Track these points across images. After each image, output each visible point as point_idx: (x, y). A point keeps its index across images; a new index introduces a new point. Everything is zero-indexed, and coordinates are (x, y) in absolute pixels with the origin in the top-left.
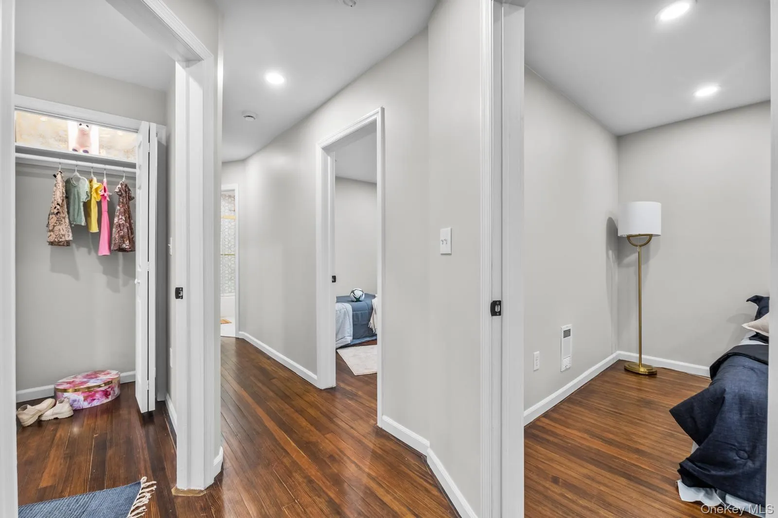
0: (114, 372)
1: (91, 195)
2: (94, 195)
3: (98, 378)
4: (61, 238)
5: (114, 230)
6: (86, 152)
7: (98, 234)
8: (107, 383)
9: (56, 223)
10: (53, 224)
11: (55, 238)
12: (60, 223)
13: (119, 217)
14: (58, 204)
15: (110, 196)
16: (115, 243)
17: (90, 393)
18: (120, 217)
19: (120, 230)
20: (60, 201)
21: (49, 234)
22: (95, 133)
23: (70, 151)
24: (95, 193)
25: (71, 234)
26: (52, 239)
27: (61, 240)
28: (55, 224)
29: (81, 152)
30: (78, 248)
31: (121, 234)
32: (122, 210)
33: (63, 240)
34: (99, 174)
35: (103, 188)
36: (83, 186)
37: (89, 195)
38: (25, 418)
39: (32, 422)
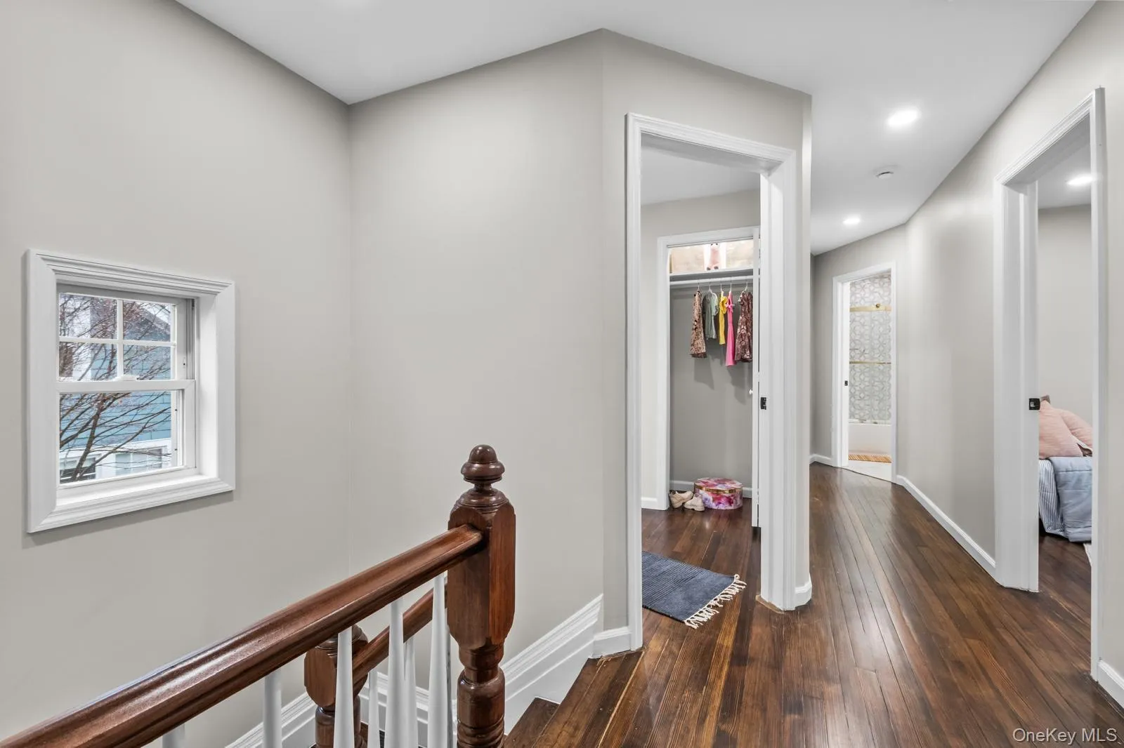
0: (738, 483)
2: (721, 308)
3: (725, 484)
5: (737, 340)
6: (716, 268)
7: (725, 345)
8: (731, 491)
10: (694, 339)
11: (695, 351)
12: (698, 337)
13: (741, 327)
14: (696, 321)
15: (733, 308)
16: (738, 354)
17: (717, 495)
19: (742, 340)
20: (697, 318)
21: (691, 348)
22: (724, 248)
23: (706, 271)
25: (706, 347)
26: (693, 352)
27: (699, 352)
29: (713, 271)
30: (713, 359)
31: (742, 344)
32: (744, 320)
34: (726, 286)
35: (728, 300)
36: (714, 301)
37: (718, 309)
38: (674, 500)
39: (677, 505)
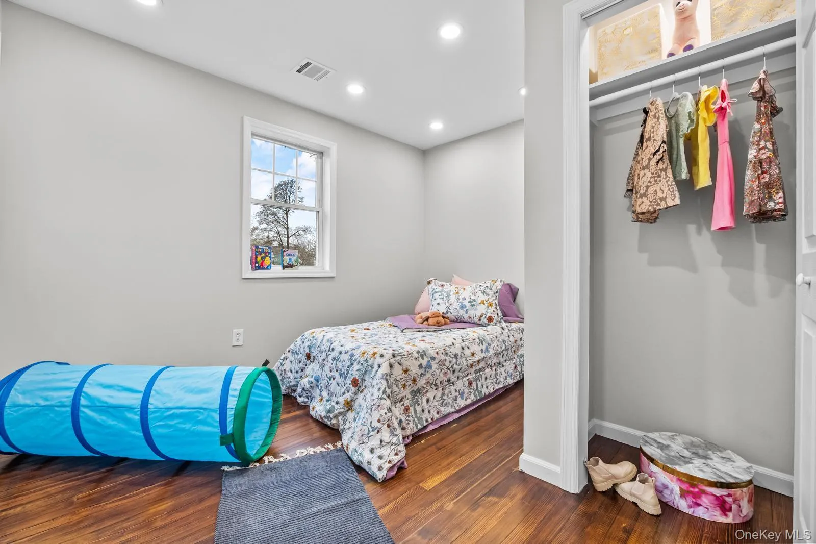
1: (698, 116)
2: (703, 115)
3: (709, 462)
4: (659, 204)
5: (747, 174)
6: (689, 49)
8: (726, 484)
9: (650, 182)
10: (646, 184)
11: (650, 206)
12: (656, 181)
13: (758, 145)
16: (750, 202)
18: (762, 143)
19: (763, 172)
23: (665, 61)
24: (705, 111)
25: (678, 195)
27: (658, 208)
28: (649, 184)
31: (763, 181)
33: (662, 207)
35: (719, 94)
36: (685, 108)
37: (694, 121)
38: (595, 477)
39: (602, 486)
